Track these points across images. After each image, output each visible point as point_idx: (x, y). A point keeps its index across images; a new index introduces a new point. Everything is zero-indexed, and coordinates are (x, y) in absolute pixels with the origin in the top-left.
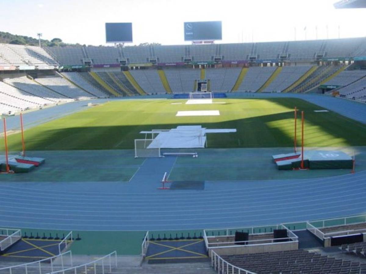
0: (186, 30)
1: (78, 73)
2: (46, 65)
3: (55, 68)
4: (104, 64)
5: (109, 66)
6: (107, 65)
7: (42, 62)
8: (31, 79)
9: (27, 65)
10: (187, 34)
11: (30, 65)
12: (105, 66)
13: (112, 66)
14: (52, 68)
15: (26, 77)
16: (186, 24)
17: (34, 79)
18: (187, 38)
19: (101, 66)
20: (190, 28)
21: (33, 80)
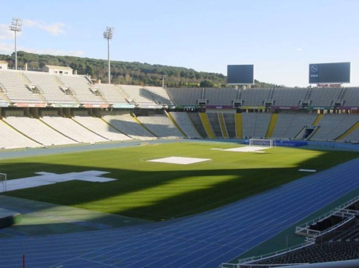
0: (311, 73)
1: (187, 113)
2: (155, 104)
3: (163, 108)
4: (216, 106)
5: (221, 107)
6: (219, 106)
7: (151, 102)
8: (133, 116)
9: (128, 104)
10: (311, 76)
11: (131, 103)
12: (217, 107)
13: (224, 107)
14: (160, 107)
15: (129, 115)
16: (311, 66)
17: (137, 117)
18: (312, 80)
19: (213, 107)
20: (315, 70)
21: (135, 117)
